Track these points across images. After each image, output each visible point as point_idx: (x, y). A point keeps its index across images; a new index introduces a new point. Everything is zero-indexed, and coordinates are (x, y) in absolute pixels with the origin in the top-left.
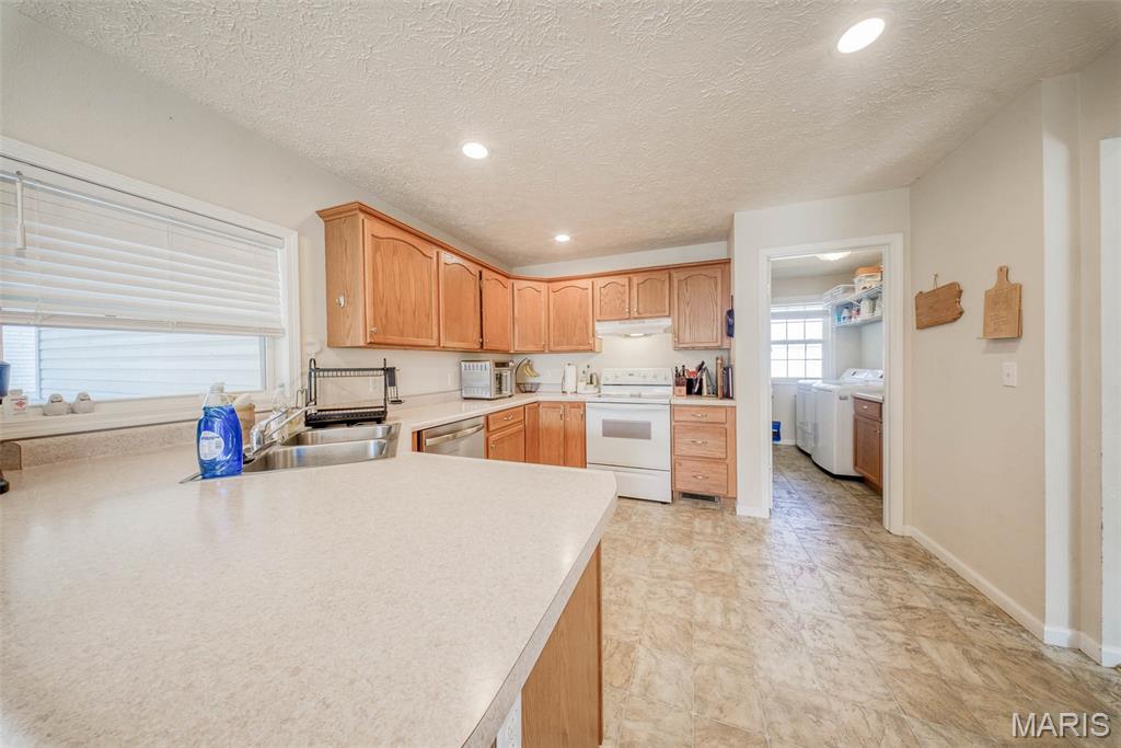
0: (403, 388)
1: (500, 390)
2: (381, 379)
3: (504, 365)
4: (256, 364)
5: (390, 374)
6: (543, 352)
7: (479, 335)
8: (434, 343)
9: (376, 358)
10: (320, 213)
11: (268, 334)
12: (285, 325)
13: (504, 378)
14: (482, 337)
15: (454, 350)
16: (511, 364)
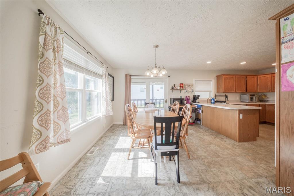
0: (229, 98)
1: (252, 100)
2: (225, 97)
3: (253, 95)
4: (209, 95)
5: (226, 97)
6: (269, 92)
7: (245, 89)
8: (234, 91)
9: (224, 94)
10: (216, 76)
11: (210, 92)
12: (212, 91)
13: (253, 98)
14: (246, 90)
15: (239, 92)
16: (256, 95)
